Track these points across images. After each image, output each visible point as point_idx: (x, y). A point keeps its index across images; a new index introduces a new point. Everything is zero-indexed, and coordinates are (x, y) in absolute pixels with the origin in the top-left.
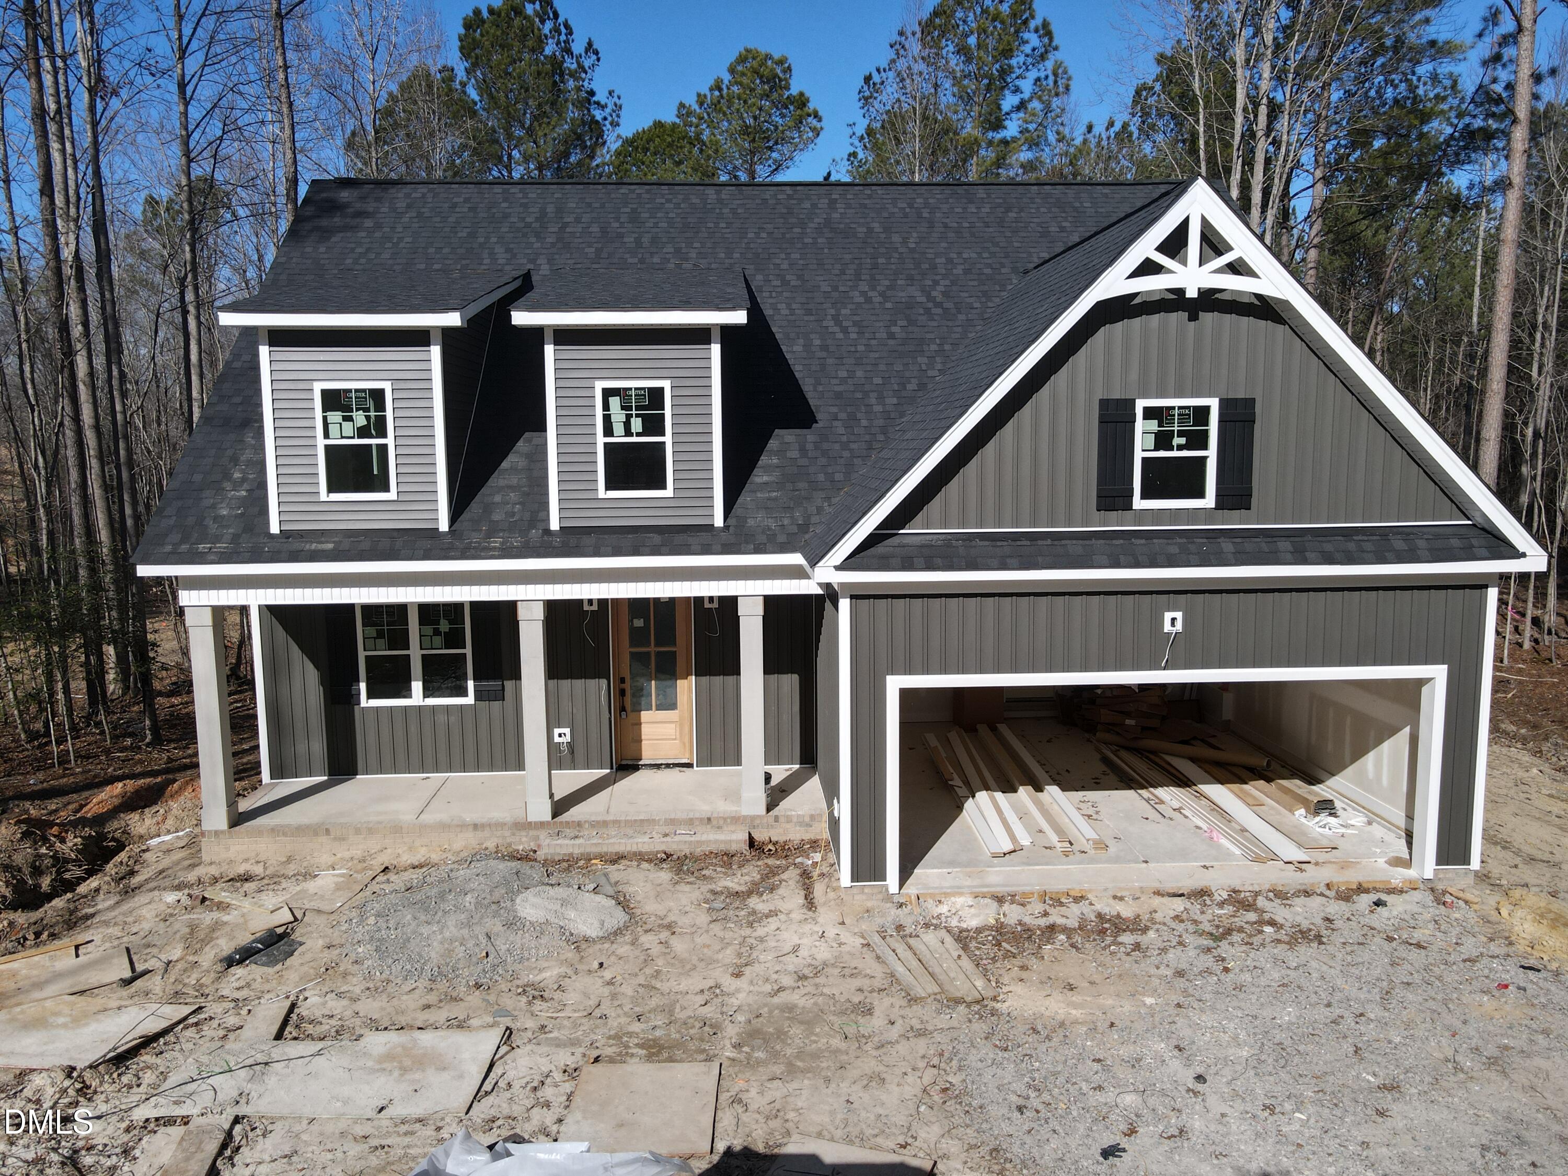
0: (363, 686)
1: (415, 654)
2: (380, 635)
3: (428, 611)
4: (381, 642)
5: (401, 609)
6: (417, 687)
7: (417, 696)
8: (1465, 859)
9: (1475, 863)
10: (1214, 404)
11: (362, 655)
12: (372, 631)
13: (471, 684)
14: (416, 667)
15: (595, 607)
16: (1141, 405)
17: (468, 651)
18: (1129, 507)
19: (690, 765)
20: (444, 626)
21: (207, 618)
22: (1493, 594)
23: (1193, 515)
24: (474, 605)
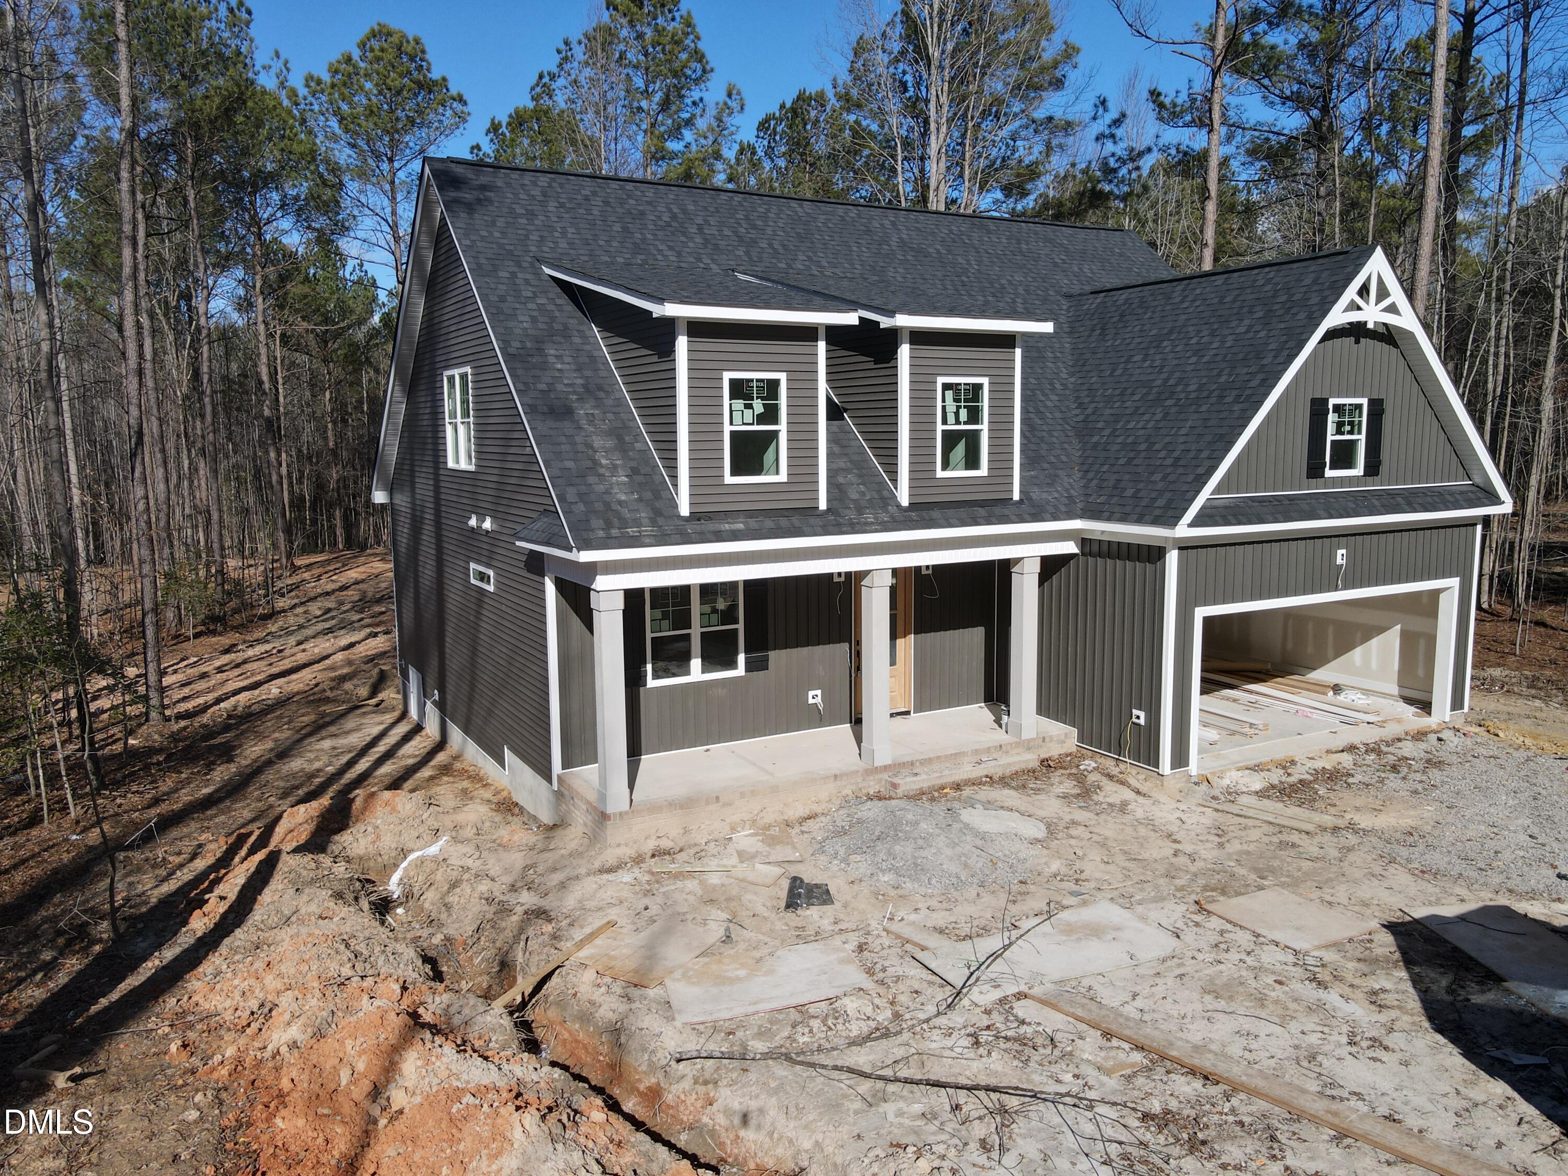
0: (649, 667)
1: (695, 632)
2: (665, 616)
3: (708, 590)
4: (665, 623)
5: (685, 590)
6: (696, 664)
7: (696, 672)
8: (1462, 707)
9: (1466, 709)
10: (1364, 401)
11: (649, 636)
12: (658, 614)
13: (741, 658)
14: (696, 645)
15: (843, 579)
16: (1332, 402)
17: (740, 627)
18: (1322, 476)
19: (908, 713)
20: (721, 605)
21: (619, 603)
22: (1479, 528)
23: (1350, 480)
24: (748, 584)
